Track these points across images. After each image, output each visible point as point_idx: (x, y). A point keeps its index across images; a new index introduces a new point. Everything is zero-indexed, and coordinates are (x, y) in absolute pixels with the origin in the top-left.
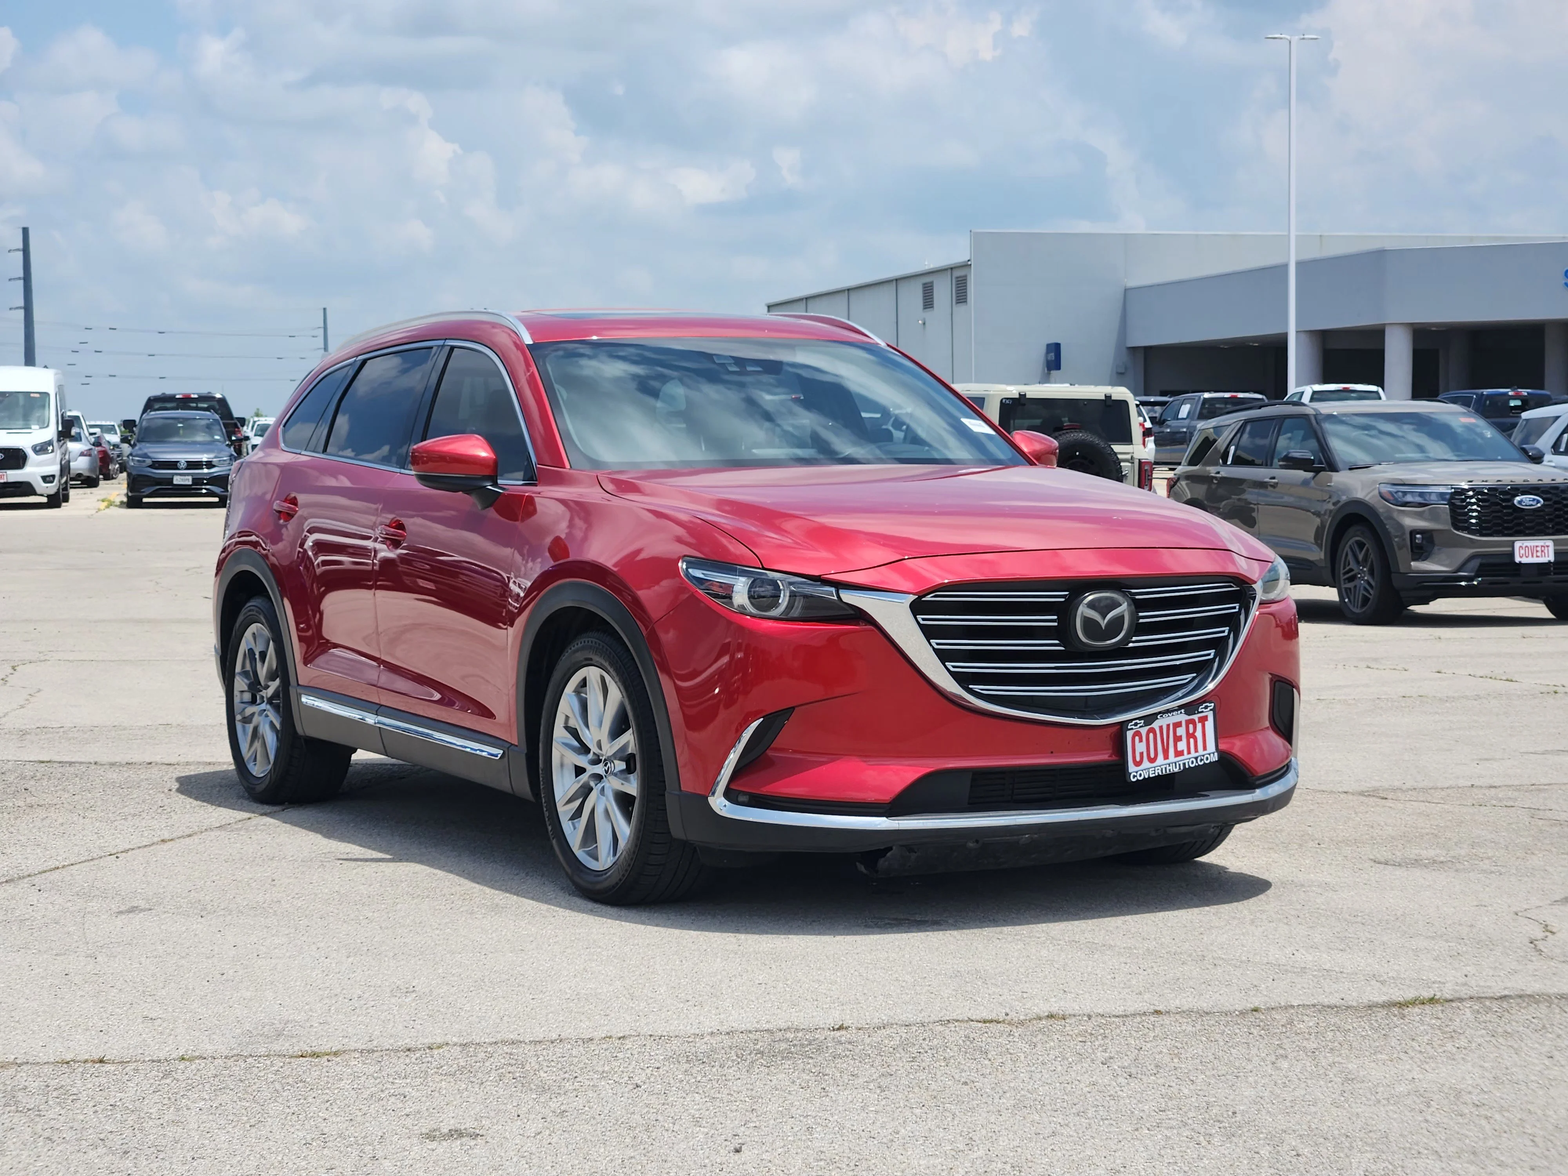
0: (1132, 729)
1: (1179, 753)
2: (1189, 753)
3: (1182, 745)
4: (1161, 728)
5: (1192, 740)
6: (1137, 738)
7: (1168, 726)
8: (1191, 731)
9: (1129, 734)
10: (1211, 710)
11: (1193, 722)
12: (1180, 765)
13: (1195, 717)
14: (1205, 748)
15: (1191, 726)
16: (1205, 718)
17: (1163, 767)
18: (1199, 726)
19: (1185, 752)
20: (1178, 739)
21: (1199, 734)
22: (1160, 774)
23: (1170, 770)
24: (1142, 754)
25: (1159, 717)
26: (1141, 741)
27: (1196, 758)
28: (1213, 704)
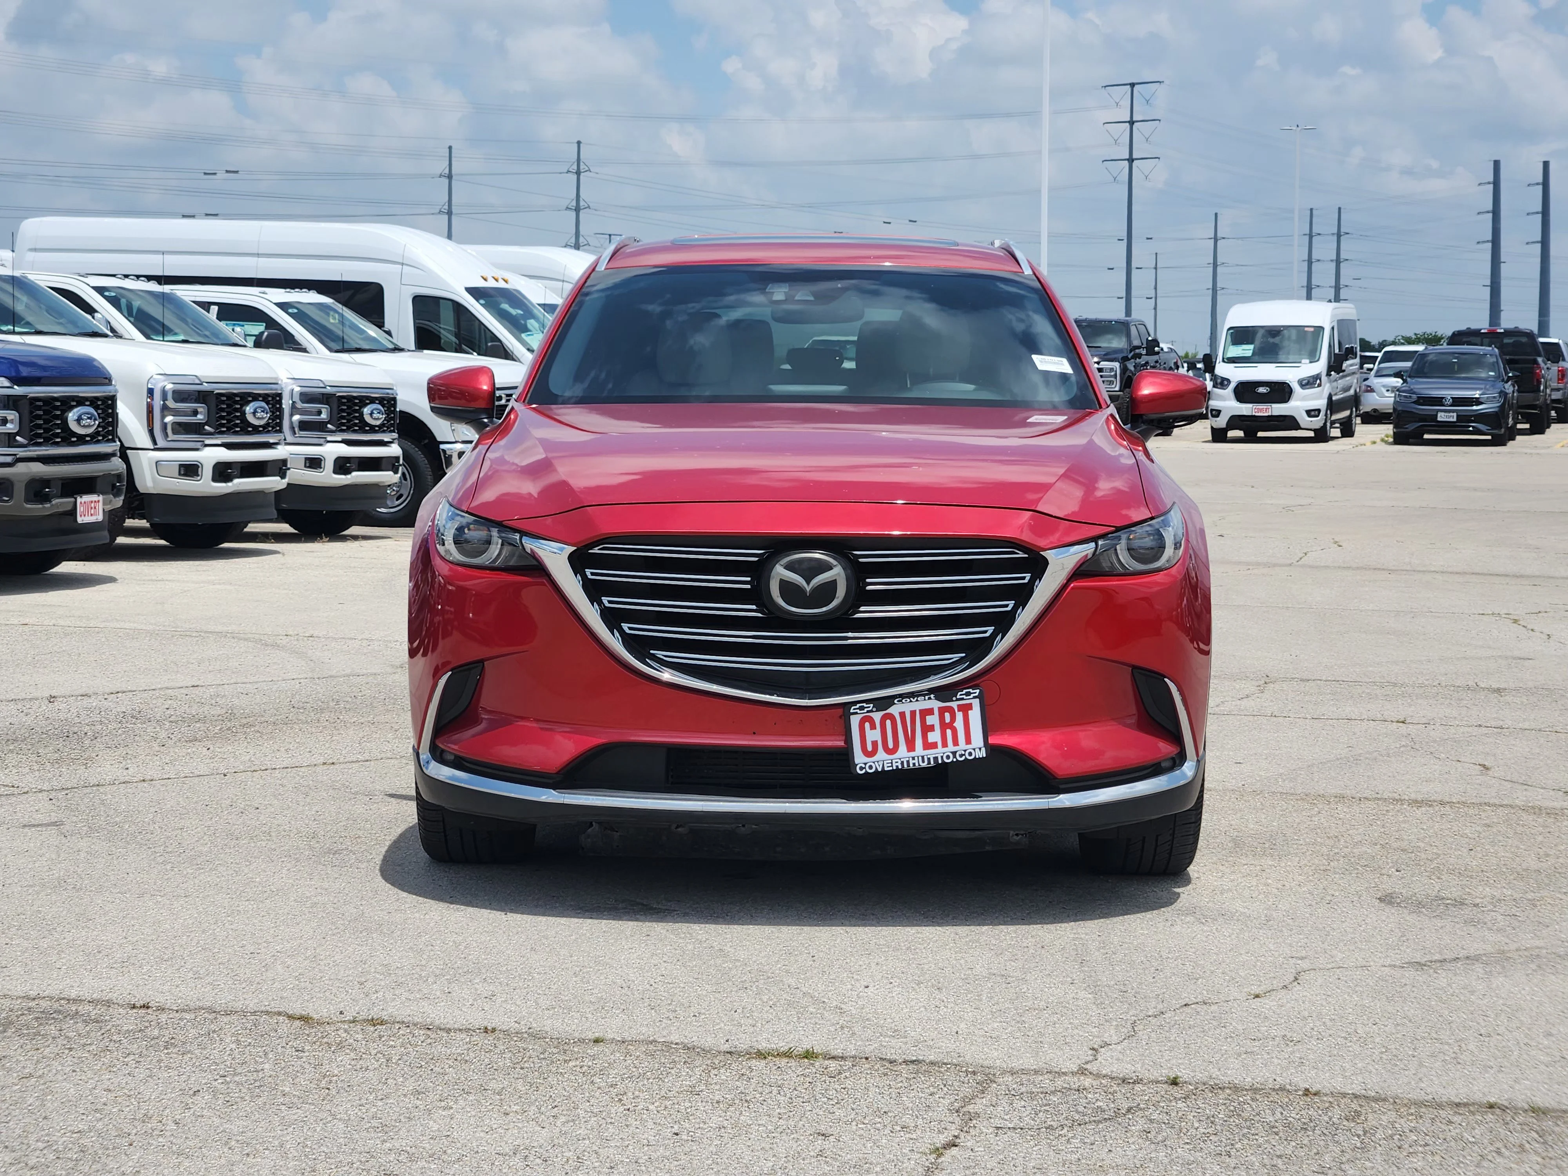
0: (856, 713)
1: (928, 746)
2: (945, 745)
3: (934, 736)
4: (903, 715)
5: (949, 732)
6: (867, 725)
7: (913, 713)
8: (948, 719)
9: (855, 721)
10: (975, 697)
11: (951, 710)
12: (929, 759)
13: (954, 705)
14: (968, 741)
15: (947, 715)
16: (969, 707)
17: (905, 760)
18: (959, 716)
19: (940, 744)
20: (927, 729)
21: (959, 724)
22: (900, 767)
23: (914, 764)
24: (875, 744)
25: (896, 701)
26: (873, 727)
27: (954, 753)
28: (978, 691)
